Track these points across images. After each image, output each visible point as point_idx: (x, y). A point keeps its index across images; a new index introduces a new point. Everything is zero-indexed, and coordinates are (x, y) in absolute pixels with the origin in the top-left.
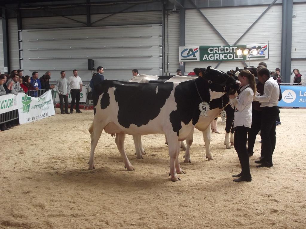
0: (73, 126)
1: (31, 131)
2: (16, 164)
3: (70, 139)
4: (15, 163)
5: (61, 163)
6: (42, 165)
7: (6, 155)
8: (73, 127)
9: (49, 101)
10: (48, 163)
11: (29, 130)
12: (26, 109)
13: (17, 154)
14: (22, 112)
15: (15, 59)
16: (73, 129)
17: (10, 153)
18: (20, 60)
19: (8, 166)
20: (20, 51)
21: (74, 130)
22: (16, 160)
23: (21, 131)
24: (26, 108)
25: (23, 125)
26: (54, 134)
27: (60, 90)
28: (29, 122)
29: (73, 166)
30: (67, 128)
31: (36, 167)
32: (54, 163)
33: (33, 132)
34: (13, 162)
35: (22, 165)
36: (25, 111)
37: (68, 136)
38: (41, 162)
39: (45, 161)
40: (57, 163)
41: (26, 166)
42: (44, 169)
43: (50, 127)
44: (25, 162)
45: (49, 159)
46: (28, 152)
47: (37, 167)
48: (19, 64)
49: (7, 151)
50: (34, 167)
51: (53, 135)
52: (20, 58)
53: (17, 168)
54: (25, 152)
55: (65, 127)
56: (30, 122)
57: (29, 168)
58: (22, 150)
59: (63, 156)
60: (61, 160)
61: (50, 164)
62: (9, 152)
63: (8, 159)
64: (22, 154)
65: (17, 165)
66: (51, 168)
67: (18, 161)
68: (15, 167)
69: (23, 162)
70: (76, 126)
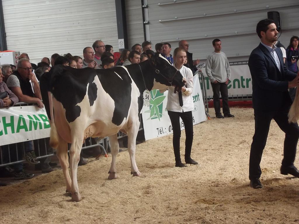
0: (241, 140)
1: (165, 151)
2: (137, 212)
3: (235, 164)
4: (136, 210)
5: (217, 210)
6: (182, 213)
7: (121, 196)
8: (241, 143)
9: (196, 96)
10: (193, 210)
11: (162, 149)
12: (155, 112)
13: (140, 194)
14: (149, 119)
15: (136, 23)
16: (241, 146)
17: (129, 193)
18: (144, 25)
19: (125, 217)
20: (143, 9)
21: (241, 148)
22: (138, 205)
23: (147, 152)
24: (157, 111)
25: (152, 141)
26: (205, 157)
27: (214, 73)
28: (160, 136)
29: (239, 217)
30: (230, 145)
31: (172, 218)
32: (204, 211)
33: (168, 153)
34: (132, 209)
35: (147, 213)
36: (153, 116)
37: (230, 159)
38: (180, 209)
39: (188, 206)
40: (210, 211)
41: (155, 216)
42: (186, 221)
43: (198, 144)
44: (154, 209)
45: (196, 203)
46: (159, 190)
47: (174, 217)
48: (143, 32)
49: (123, 188)
50: (169, 217)
51: (204, 159)
52: (144, 20)
53: (140, 219)
54: (154, 190)
55: (226, 142)
56: (163, 135)
57: (159, 220)
58: (148, 187)
59: (222, 196)
60: (216, 206)
61: (197, 213)
62: (127, 191)
63: (124, 203)
64: (148, 194)
65: (139, 214)
66: (199, 219)
67: (141, 206)
68: (135, 218)
69: (150, 208)
70: (246, 140)
